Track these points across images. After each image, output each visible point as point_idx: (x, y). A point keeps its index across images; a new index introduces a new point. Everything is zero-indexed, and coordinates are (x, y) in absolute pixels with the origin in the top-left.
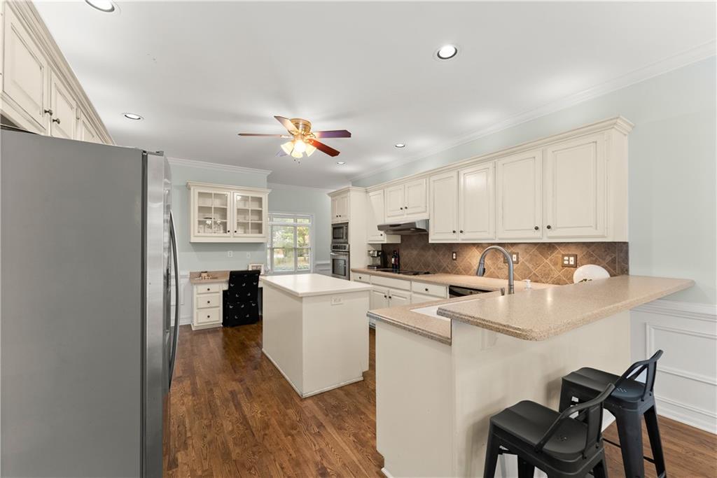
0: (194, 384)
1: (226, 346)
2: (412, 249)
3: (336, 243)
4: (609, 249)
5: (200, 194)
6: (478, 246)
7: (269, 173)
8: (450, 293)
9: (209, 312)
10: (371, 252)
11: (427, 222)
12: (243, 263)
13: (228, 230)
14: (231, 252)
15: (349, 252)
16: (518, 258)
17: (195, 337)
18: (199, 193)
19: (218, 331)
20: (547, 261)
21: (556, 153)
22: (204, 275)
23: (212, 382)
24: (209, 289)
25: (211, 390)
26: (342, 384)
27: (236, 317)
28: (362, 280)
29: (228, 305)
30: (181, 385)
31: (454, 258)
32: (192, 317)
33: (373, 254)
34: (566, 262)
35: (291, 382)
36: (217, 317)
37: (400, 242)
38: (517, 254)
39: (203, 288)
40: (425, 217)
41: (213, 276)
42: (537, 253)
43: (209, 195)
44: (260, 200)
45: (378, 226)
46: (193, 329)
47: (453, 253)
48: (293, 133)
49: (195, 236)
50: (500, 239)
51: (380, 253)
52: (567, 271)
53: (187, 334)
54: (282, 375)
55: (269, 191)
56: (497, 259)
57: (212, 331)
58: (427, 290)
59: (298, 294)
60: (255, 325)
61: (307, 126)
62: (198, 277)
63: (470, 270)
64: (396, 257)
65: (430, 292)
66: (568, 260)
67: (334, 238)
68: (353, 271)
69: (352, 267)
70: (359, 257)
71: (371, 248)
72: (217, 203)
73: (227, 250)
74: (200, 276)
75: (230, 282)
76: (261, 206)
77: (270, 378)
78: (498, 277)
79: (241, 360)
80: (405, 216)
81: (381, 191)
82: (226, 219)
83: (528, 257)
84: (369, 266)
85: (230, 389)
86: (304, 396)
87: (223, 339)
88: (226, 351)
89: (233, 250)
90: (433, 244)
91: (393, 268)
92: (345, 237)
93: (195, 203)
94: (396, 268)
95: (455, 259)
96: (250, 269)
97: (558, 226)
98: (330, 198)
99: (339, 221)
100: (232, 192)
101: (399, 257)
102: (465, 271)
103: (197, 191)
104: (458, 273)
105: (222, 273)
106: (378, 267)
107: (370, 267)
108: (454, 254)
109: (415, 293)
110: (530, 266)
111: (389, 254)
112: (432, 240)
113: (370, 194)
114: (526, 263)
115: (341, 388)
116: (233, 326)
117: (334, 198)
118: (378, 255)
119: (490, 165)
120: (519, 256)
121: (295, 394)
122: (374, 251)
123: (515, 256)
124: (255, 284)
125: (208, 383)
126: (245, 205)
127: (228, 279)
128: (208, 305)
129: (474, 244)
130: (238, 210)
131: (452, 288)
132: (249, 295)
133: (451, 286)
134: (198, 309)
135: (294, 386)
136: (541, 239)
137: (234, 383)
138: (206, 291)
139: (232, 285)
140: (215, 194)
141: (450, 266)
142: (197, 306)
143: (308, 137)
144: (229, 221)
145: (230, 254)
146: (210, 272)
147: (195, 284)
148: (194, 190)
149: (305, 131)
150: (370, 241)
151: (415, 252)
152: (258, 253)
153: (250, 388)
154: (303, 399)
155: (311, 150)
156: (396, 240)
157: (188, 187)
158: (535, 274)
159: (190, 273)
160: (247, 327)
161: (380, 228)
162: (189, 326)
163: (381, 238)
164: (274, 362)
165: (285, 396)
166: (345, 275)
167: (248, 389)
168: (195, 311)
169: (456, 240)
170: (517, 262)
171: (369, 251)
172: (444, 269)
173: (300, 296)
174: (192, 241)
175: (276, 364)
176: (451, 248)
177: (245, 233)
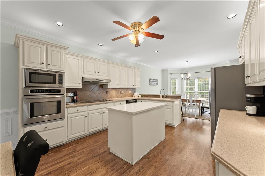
16: (123, 92)
31: (107, 93)
64: (76, 96)
92: (57, 84)
94: (76, 101)
95: (107, 94)
108: (107, 92)
133: (126, 101)
172: (103, 98)
176: (106, 90)
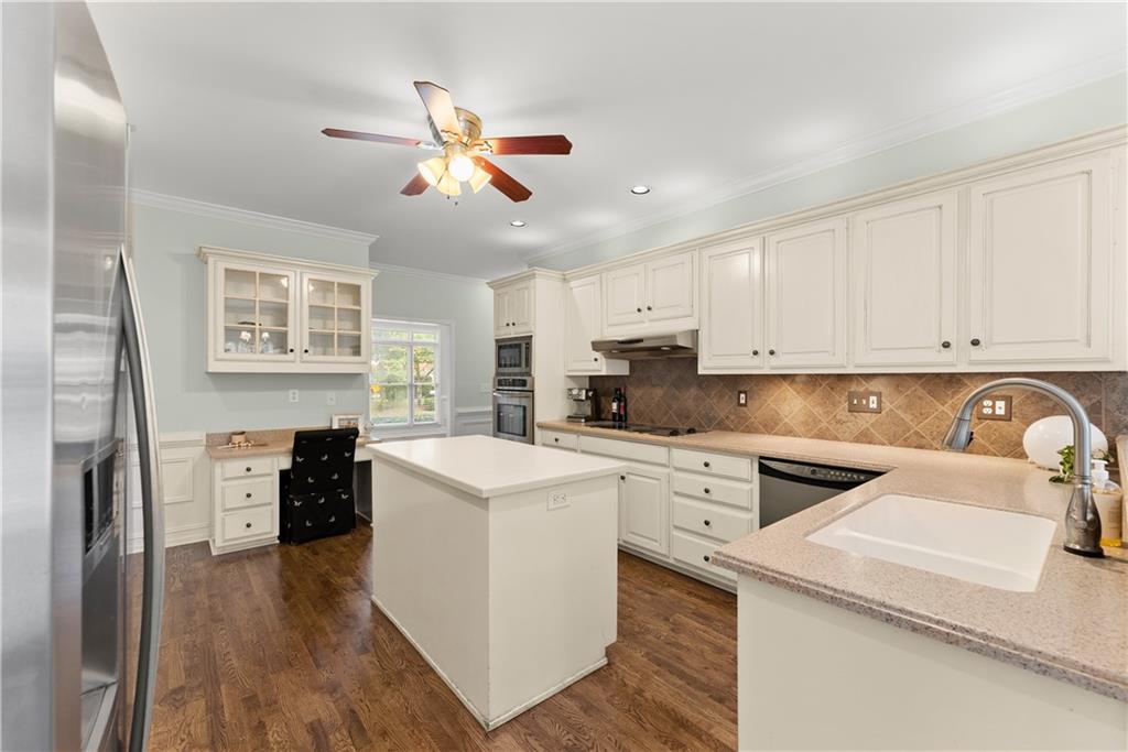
0: (214, 709)
1: (288, 593)
2: (653, 386)
3: (503, 374)
4: (1084, 384)
5: (230, 274)
6: (793, 380)
7: (373, 238)
8: (761, 472)
9: (247, 516)
10: (575, 392)
11: (695, 334)
12: (321, 414)
13: (290, 348)
14: (297, 391)
15: (533, 391)
16: (880, 402)
17: (218, 572)
18: (226, 270)
19: (268, 553)
20: (948, 408)
21: (990, 197)
22: (237, 439)
23: (261, 698)
24: (249, 470)
25: (261, 725)
26: (569, 680)
27: (308, 524)
28: (560, 443)
29: (292, 501)
30: (180, 716)
31: (743, 401)
32: (211, 526)
33: (578, 394)
34: (987, 411)
35: (453, 686)
36: (268, 526)
37: (627, 373)
38: (879, 395)
39: (236, 467)
40: (691, 325)
41: (258, 442)
42: (921, 392)
43: (248, 276)
44: (355, 291)
45: (593, 343)
46: (214, 553)
47: (740, 392)
48: (445, 137)
49: (217, 360)
50: (857, 366)
51: (590, 394)
52: (990, 427)
53: (200, 565)
54: (428, 665)
55: (375, 273)
56: (834, 405)
57: (258, 554)
58: (707, 465)
59: (481, 491)
60: (349, 537)
61: (473, 125)
62: (224, 444)
63: (777, 424)
64: (620, 401)
65: (714, 468)
66: (993, 407)
67: (500, 365)
68: (541, 427)
69: (539, 419)
70: (551, 401)
71: (571, 384)
72: (266, 294)
73: (289, 389)
74: (230, 441)
75: (296, 452)
76: (357, 301)
77: (400, 674)
78: (836, 439)
79: (328, 629)
80: (647, 324)
81: (595, 278)
82: (285, 325)
83: (901, 400)
84: (569, 417)
85: (308, 720)
86: (493, 724)
87: (281, 575)
88: (293, 606)
89: (300, 389)
90: (704, 376)
91: (614, 420)
92: (524, 366)
93: (218, 292)
94: (620, 420)
95: (745, 405)
96: (335, 427)
97: (994, 341)
98: (491, 292)
99: (512, 333)
100: (298, 271)
101: (625, 400)
102: (765, 426)
103: (223, 265)
104: (750, 430)
105: (279, 435)
106: (588, 419)
107: (572, 419)
108: (743, 396)
109: (677, 469)
110: (908, 418)
111: (605, 395)
112: (705, 369)
113: (573, 284)
114: (899, 412)
115: (567, 691)
116: (301, 542)
117: (500, 292)
118: (587, 397)
119: (838, 223)
120: (883, 399)
121: (467, 719)
122: (580, 389)
123: (873, 399)
124: (347, 455)
125: (251, 702)
126: (325, 299)
127: (292, 446)
128: (248, 502)
129: (784, 377)
130: (311, 307)
131: (763, 461)
132: (336, 477)
133: (761, 458)
134: (226, 510)
135: (464, 699)
136: (955, 365)
137: (316, 697)
138: (243, 472)
139: (298, 459)
140: (261, 274)
141: (732, 417)
142: (223, 504)
143: (476, 151)
144: (291, 329)
145: (294, 396)
146: (249, 433)
147: (218, 459)
148: (215, 262)
149: (470, 136)
150: (569, 371)
151: (659, 392)
152: (349, 396)
153: (356, 708)
154: (491, 735)
155: (482, 179)
156: (621, 368)
157: (201, 257)
158: (917, 433)
159: (207, 435)
160: (332, 541)
161: (597, 346)
162: (205, 545)
163: (595, 365)
164: (403, 630)
165: (449, 730)
166: (524, 435)
167: (353, 711)
168: (219, 515)
169: (760, 368)
170: (879, 411)
171: (570, 390)
172: (722, 421)
173: (485, 496)
174: (210, 370)
175: (408, 635)
176: (735, 384)
177: (324, 354)
